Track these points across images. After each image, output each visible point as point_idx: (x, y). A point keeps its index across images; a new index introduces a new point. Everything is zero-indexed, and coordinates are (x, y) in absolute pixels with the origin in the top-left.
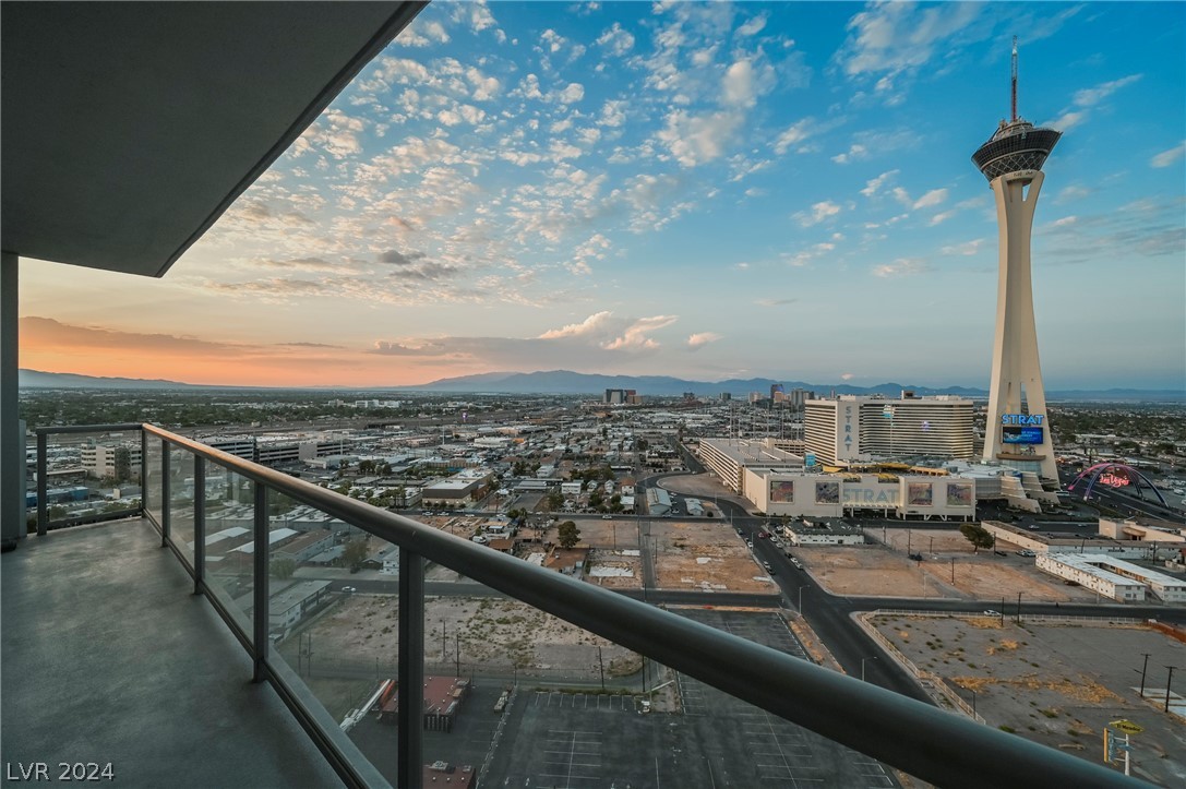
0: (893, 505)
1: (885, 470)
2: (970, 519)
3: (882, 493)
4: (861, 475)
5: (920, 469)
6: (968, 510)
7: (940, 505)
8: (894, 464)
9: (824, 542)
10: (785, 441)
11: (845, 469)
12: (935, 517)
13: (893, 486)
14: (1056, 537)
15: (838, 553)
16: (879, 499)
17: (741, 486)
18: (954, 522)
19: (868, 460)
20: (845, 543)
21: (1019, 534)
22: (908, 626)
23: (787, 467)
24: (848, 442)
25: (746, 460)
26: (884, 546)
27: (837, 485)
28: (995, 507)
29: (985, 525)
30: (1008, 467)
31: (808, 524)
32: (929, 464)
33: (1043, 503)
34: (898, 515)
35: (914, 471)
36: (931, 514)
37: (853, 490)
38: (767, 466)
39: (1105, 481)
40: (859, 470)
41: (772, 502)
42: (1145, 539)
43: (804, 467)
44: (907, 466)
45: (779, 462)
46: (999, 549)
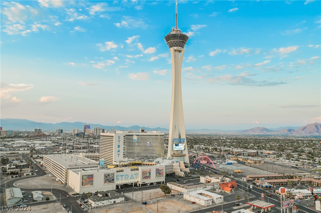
0: (136, 181)
1: (134, 165)
2: (163, 183)
3: (132, 176)
4: (124, 168)
5: (146, 163)
6: (162, 179)
7: (154, 179)
8: (137, 162)
9: (107, 204)
10: (90, 154)
11: (117, 166)
12: (152, 184)
13: (136, 172)
14: (189, 186)
15: (113, 208)
16: (131, 178)
17: (66, 180)
18: (158, 185)
19: (127, 161)
20: (116, 202)
21: (179, 186)
23: (91, 167)
24: (119, 153)
25: (70, 166)
26: (133, 201)
27: (114, 174)
28: (171, 176)
29: (169, 185)
30: (175, 159)
31: (100, 196)
32: (150, 161)
33: (185, 173)
34: (138, 185)
35: (144, 164)
36: (150, 182)
37: (120, 176)
38: (80, 168)
39: (201, 162)
40: (123, 166)
41: (82, 187)
42: (211, 182)
43: (99, 167)
44: (142, 162)
45: (87, 165)
46: (172, 194)
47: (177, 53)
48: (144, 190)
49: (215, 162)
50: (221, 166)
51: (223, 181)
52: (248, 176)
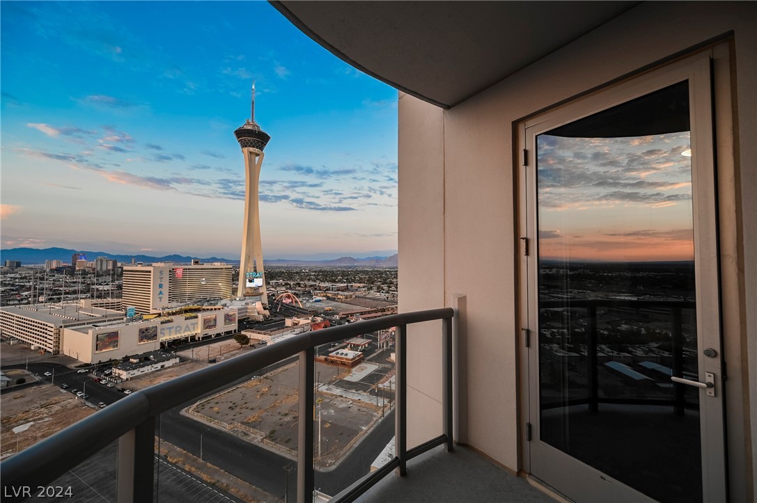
0: (194, 333)
1: (186, 311)
2: (235, 331)
3: (187, 326)
4: (173, 317)
5: (208, 307)
6: (234, 326)
7: (221, 328)
8: (191, 306)
9: (150, 371)
10: (100, 301)
11: (159, 315)
12: (218, 335)
13: (194, 321)
14: (272, 331)
15: (162, 375)
16: (185, 331)
17: (57, 346)
18: (229, 335)
19: (176, 306)
20: (166, 366)
21: (258, 333)
22: (217, 403)
23: (108, 321)
24: (160, 296)
25: (64, 322)
26: (193, 361)
27: (156, 327)
28: (246, 323)
29: (243, 333)
30: (248, 300)
31: (135, 361)
32: (211, 304)
33: (264, 316)
34: (197, 339)
35: (204, 309)
36: (215, 333)
37: (168, 328)
38: (90, 323)
39: (284, 301)
40: (169, 314)
41: (97, 352)
42: (300, 324)
43: (125, 319)
44: (199, 307)
45: (100, 318)
46: (252, 344)
47: (253, 156)
48: (210, 343)
49: (301, 299)
50: (308, 305)
51: (315, 321)
52: (341, 314)
